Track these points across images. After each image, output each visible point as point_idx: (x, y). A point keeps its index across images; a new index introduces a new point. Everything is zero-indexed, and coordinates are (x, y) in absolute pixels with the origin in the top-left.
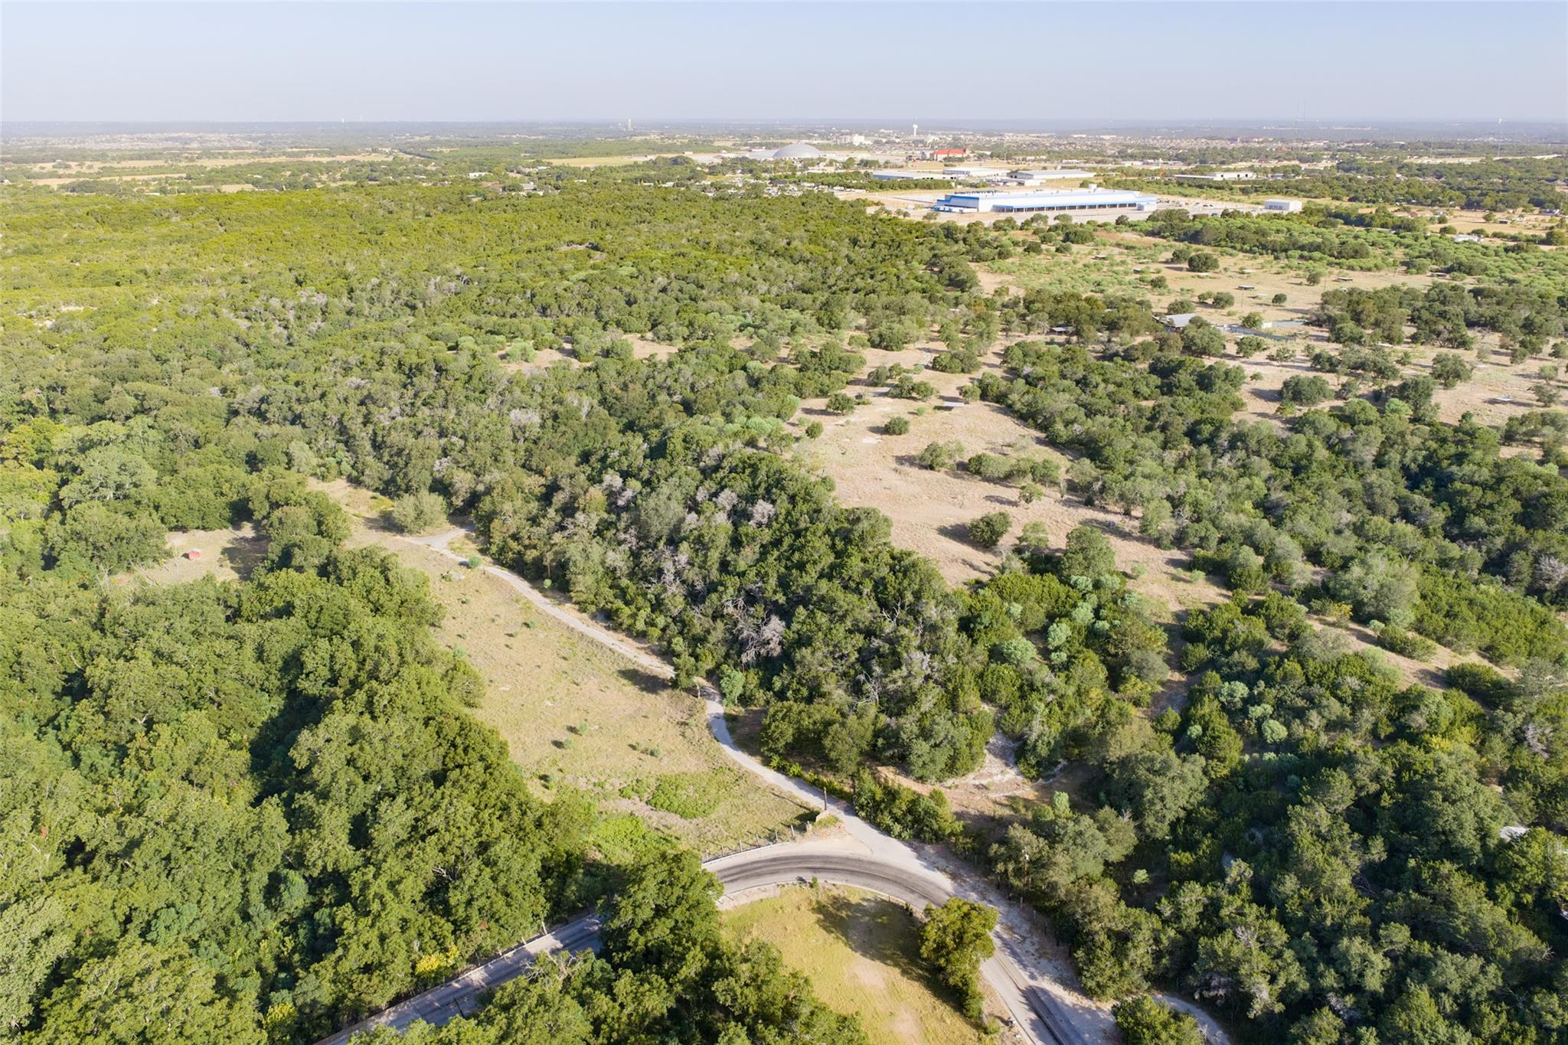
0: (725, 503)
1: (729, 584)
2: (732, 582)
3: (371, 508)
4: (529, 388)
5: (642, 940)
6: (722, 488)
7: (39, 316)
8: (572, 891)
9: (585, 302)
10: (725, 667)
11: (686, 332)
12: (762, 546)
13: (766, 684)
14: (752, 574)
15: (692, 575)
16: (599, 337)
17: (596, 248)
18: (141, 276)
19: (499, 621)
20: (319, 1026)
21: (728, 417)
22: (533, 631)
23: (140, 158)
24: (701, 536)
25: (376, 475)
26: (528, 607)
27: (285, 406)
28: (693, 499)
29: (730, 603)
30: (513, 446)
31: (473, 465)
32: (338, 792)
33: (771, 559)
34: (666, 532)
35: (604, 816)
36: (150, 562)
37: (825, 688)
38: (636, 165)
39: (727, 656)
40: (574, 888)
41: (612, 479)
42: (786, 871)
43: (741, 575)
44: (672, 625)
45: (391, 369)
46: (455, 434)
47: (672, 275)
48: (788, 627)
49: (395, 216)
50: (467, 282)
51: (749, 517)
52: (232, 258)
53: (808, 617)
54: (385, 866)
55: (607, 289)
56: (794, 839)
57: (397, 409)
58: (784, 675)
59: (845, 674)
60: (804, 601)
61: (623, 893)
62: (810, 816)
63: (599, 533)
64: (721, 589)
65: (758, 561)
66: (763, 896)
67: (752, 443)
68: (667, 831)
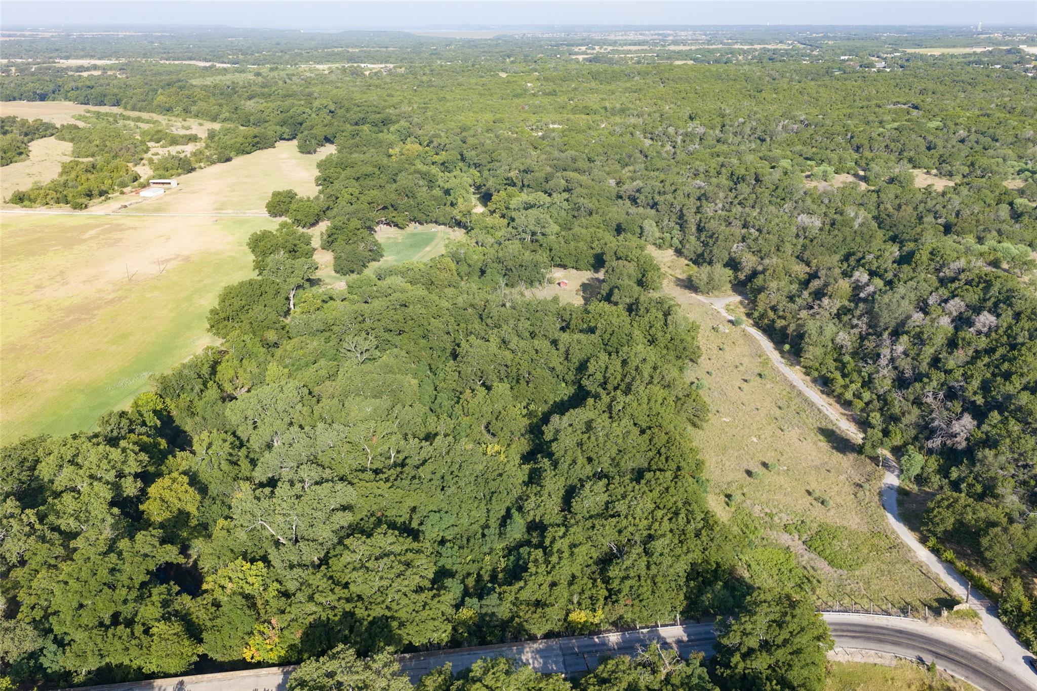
0: (953, 309)
1: (934, 377)
2: (937, 377)
3: (684, 272)
4: (818, 199)
5: (741, 666)
6: (954, 297)
7: (536, 130)
8: (707, 598)
9: (892, 145)
10: (910, 448)
11: (966, 170)
12: (976, 351)
13: (944, 472)
14: (958, 374)
15: (906, 365)
16: (889, 168)
17: (916, 107)
18: (603, 111)
19: (741, 368)
20: (492, 633)
21: (980, 240)
22: (764, 381)
23: (635, 44)
24: (922, 333)
25: (693, 249)
26: (766, 362)
27: (650, 196)
28: (925, 301)
29: (930, 394)
30: (794, 241)
31: (760, 251)
32: (564, 466)
33: (980, 364)
34: (893, 324)
35: (765, 542)
36: (537, 284)
37: (1000, 490)
38: (975, 53)
39: (916, 438)
40: (709, 595)
41: (862, 276)
42: (908, 646)
43: (948, 372)
44: (875, 402)
45: (724, 177)
46: (753, 227)
47: (973, 129)
48: (979, 427)
49: (776, 82)
50: (807, 125)
51: (970, 324)
52: (660, 102)
53: (1001, 422)
54: (572, 530)
55: (914, 136)
56: (926, 619)
57: (720, 205)
58: (963, 468)
59: (1024, 483)
60: (1001, 407)
61: (737, 618)
62: (948, 603)
63: (838, 316)
64: (925, 380)
65: (968, 363)
66: (878, 661)
67: (995, 264)
68: (812, 572)
